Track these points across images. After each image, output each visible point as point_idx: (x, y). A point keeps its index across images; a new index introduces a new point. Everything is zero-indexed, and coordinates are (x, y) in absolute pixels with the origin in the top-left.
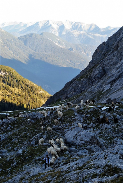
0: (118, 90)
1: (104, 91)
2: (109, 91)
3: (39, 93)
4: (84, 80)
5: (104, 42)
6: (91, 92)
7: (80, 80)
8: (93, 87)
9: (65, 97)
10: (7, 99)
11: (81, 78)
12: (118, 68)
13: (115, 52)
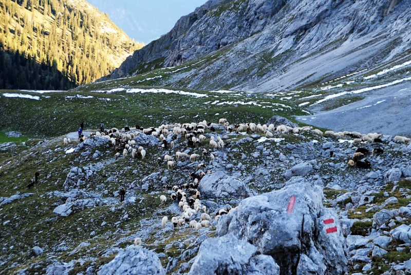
0: (313, 54)
1: (276, 54)
2: (288, 53)
3: (101, 32)
4: (228, 16)
6: (244, 53)
7: (217, 14)
8: (250, 40)
9: (175, 56)
11: (222, 9)
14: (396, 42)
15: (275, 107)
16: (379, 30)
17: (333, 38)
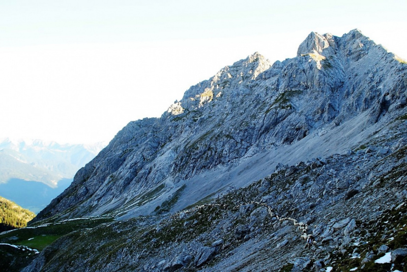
0: (104, 205)
1: (93, 206)
2: (97, 205)
4: (71, 197)
6: (83, 207)
7: (68, 197)
8: (84, 203)
12: (101, 190)
13: (95, 177)
14: (126, 199)
16: (121, 196)
17: (108, 200)
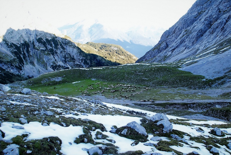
0: (177, 55)
1: (167, 56)
2: (170, 55)
4: (156, 50)
5: (167, 30)
6: (160, 56)
7: (154, 50)
8: (161, 53)
9: (145, 59)
10: (118, 61)
11: (154, 49)
12: (176, 42)
13: (174, 35)
14: (198, 50)
15: (171, 66)
16: (193, 47)
17: (181, 51)
